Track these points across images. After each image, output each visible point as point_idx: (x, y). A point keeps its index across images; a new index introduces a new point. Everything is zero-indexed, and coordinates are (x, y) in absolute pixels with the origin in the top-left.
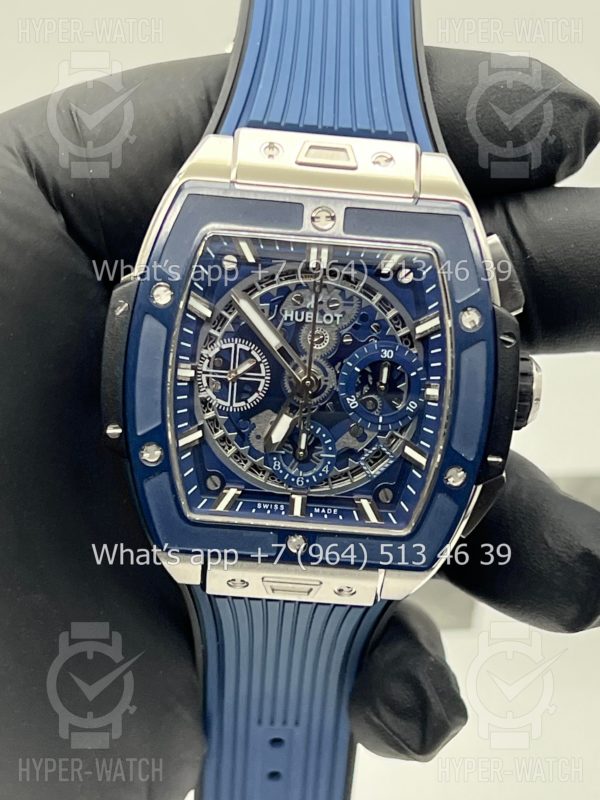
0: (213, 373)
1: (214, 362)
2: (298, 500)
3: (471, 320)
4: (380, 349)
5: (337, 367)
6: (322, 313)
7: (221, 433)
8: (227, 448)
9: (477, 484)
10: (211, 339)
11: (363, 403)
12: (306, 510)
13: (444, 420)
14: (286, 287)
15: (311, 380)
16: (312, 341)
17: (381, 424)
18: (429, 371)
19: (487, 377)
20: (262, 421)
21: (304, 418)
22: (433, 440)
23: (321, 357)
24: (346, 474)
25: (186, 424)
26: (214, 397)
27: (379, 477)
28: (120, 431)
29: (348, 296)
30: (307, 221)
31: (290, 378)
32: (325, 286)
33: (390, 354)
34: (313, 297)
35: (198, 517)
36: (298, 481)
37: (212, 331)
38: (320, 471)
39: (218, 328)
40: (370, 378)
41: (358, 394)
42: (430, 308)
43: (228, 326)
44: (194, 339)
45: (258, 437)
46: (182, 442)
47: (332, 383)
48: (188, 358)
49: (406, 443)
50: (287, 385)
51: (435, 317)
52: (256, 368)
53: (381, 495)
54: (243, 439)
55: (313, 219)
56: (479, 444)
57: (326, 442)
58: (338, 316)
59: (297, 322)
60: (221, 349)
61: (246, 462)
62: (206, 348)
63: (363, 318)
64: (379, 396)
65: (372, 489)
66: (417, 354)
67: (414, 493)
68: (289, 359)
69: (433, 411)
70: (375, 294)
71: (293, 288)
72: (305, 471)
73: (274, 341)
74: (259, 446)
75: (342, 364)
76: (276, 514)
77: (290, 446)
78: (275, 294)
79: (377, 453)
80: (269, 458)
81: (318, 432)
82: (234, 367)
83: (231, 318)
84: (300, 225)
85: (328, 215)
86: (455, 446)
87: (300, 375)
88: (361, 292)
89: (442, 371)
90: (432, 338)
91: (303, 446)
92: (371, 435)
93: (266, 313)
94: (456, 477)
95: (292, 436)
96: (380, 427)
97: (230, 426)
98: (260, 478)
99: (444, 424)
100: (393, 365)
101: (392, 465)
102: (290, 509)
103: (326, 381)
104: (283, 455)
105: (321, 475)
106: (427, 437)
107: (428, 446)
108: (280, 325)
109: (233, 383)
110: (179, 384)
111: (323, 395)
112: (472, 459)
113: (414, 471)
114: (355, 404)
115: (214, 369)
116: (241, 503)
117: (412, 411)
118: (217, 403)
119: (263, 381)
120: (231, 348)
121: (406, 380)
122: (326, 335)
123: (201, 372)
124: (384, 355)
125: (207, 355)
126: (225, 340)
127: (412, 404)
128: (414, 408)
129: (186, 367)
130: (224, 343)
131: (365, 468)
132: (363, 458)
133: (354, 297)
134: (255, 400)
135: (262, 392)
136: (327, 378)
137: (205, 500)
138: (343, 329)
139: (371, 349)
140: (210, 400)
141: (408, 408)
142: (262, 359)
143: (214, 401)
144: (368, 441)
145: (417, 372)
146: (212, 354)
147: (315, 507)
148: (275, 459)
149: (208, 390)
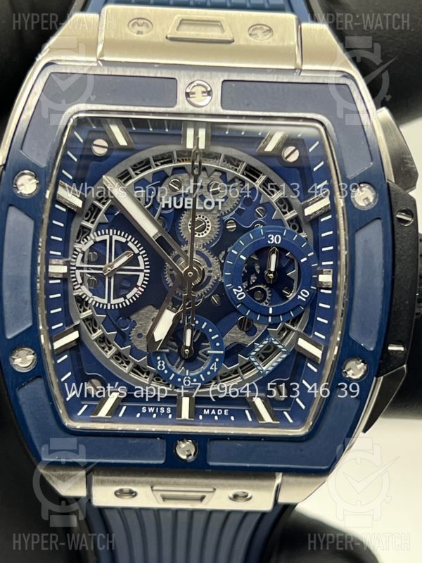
0: (88, 269)
1: (89, 256)
2: (186, 402)
3: (364, 197)
4: (266, 234)
5: (221, 256)
6: (202, 198)
7: (99, 332)
8: (107, 349)
9: (378, 376)
10: (84, 232)
11: (251, 294)
12: (194, 413)
13: (340, 308)
14: (162, 171)
15: (193, 271)
16: (192, 229)
17: (271, 315)
18: (320, 256)
19: (385, 258)
20: (142, 318)
21: (188, 313)
22: (328, 330)
23: (204, 246)
24: (236, 372)
25: (61, 324)
26: (90, 294)
27: (271, 372)
29: (229, 179)
30: (181, 97)
31: (171, 270)
32: (204, 169)
33: (278, 239)
34: (192, 181)
35: (79, 425)
36: (184, 381)
37: (85, 223)
38: (208, 369)
39: (92, 220)
40: (257, 267)
41: (245, 284)
42: (319, 187)
43: (101, 217)
44: (66, 233)
45: (140, 335)
46: (58, 344)
47: (215, 273)
48: (59, 254)
49: (299, 335)
50: (168, 279)
51: (324, 197)
52: (133, 261)
53: (275, 393)
54: (123, 338)
55: (187, 95)
56: (380, 332)
57: (213, 338)
58: (220, 201)
59: (175, 209)
60: (95, 242)
61: (128, 363)
62: (79, 242)
63: (247, 202)
64: (268, 285)
66: (307, 239)
68: (169, 250)
69: (326, 299)
70: (258, 176)
71: (169, 172)
72: (192, 370)
73: (151, 230)
74: (142, 346)
75: (227, 253)
76: (162, 418)
77: (174, 344)
78: (150, 180)
79: (268, 347)
80: (153, 358)
81: (203, 327)
82: (110, 261)
83: (104, 208)
84: (175, 103)
85: (204, 90)
86: (354, 335)
87: (182, 266)
88: (243, 174)
89: (335, 255)
90: (322, 220)
91: (188, 343)
93: (142, 201)
94: (356, 370)
95: (176, 333)
96: (270, 319)
97: (108, 325)
98: (144, 379)
99: (340, 313)
100: (281, 251)
101: (285, 360)
102: (177, 412)
103: (210, 271)
104: (167, 354)
105: (209, 373)
106: (322, 328)
107: (324, 337)
108: (158, 214)
109: (110, 278)
110: (51, 282)
111: (208, 287)
112: (372, 349)
113: (309, 365)
114: (242, 295)
115: (88, 264)
116: (124, 408)
117: (304, 300)
118: (93, 301)
119: (142, 275)
120: (106, 240)
121: (296, 267)
122: (208, 222)
123: (75, 268)
124: (271, 241)
125: (81, 249)
126: (99, 232)
127: (304, 293)
128: (306, 296)
129: (57, 263)
130: (98, 235)
131: (256, 364)
132: (253, 353)
133: (236, 180)
134: (134, 296)
135: (141, 287)
136: (211, 269)
137: (86, 406)
138: (226, 215)
139: (257, 235)
140: (86, 297)
141: (299, 297)
142: (140, 251)
143: (90, 298)
144: (258, 335)
145: (307, 257)
146: (85, 247)
147: (204, 408)
148: (159, 358)
149: (83, 287)
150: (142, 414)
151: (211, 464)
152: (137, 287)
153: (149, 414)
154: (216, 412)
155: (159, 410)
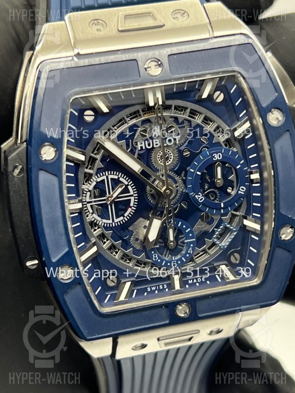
0: (95, 202)
1: (94, 193)
2: (176, 278)
3: (275, 118)
4: (211, 154)
5: (183, 175)
10: (88, 177)
11: (207, 196)
12: (183, 283)
14: (135, 125)
15: (169, 189)
17: (223, 208)
18: (248, 162)
20: (136, 228)
23: (170, 170)
25: (83, 243)
26: (99, 219)
27: (228, 246)
28: (36, 262)
30: (142, 71)
33: (220, 157)
35: (106, 310)
36: (172, 264)
37: (87, 171)
38: (187, 253)
39: (89, 167)
40: (207, 178)
41: (202, 191)
42: (241, 116)
44: (75, 180)
45: (137, 240)
46: (83, 258)
47: (181, 188)
48: (74, 195)
49: (243, 217)
50: (150, 197)
51: (246, 122)
52: (126, 190)
53: (232, 259)
54: (126, 244)
55: (146, 69)
57: (187, 231)
59: (147, 149)
60: (97, 182)
61: (130, 260)
65: (225, 256)
66: (237, 152)
67: (255, 251)
68: (148, 176)
69: (256, 190)
71: (140, 124)
72: (176, 255)
73: (136, 167)
74: (138, 247)
75: (186, 172)
76: (162, 292)
77: (162, 240)
81: (179, 225)
82: (109, 193)
83: (99, 157)
85: (156, 64)
86: (283, 211)
87: (161, 187)
88: (189, 116)
89: (259, 160)
90: (246, 137)
91: (172, 239)
92: (217, 218)
93: (125, 147)
94: (287, 234)
96: (222, 211)
97: (115, 237)
98: (144, 269)
101: (236, 236)
102: (171, 286)
103: (177, 187)
104: (157, 248)
105: (188, 255)
106: (256, 210)
107: (259, 216)
108: (136, 154)
109: (111, 206)
110: (73, 215)
113: (253, 236)
114: (202, 199)
115: (94, 198)
116: (135, 291)
117: (243, 193)
118: (102, 222)
119: (132, 198)
120: (104, 180)
121: (234, 172)
122: (170, 153)
123: (86, 203)
124: (215, 158)
125: (88, 189)
126: (98, 175)
127: (242, 189)
128: (244, 191)
129: (74, 202)
130: (98, 177)
131: (218, 242)
132: (215, 236)
133: (184, 121)
134: (130, 214)
135: (133, 207)
136: (177, 185)
137: (109, 296)
138: (181, 146)
139: (205, 156)
140: (97, 221)
141: (239, 192)
142: (129, 182)
143: (99, 221)
144: (215, 223)
145: (241, 164)
146: (91, 188)
147: (188, 280)
148: (153, 252)
149: (94, 215)
150: (148, 293)
151: (200, 315)
152: (131, 207)
153: (152, 292)
154: (197, 280)
155: (159, 287)
